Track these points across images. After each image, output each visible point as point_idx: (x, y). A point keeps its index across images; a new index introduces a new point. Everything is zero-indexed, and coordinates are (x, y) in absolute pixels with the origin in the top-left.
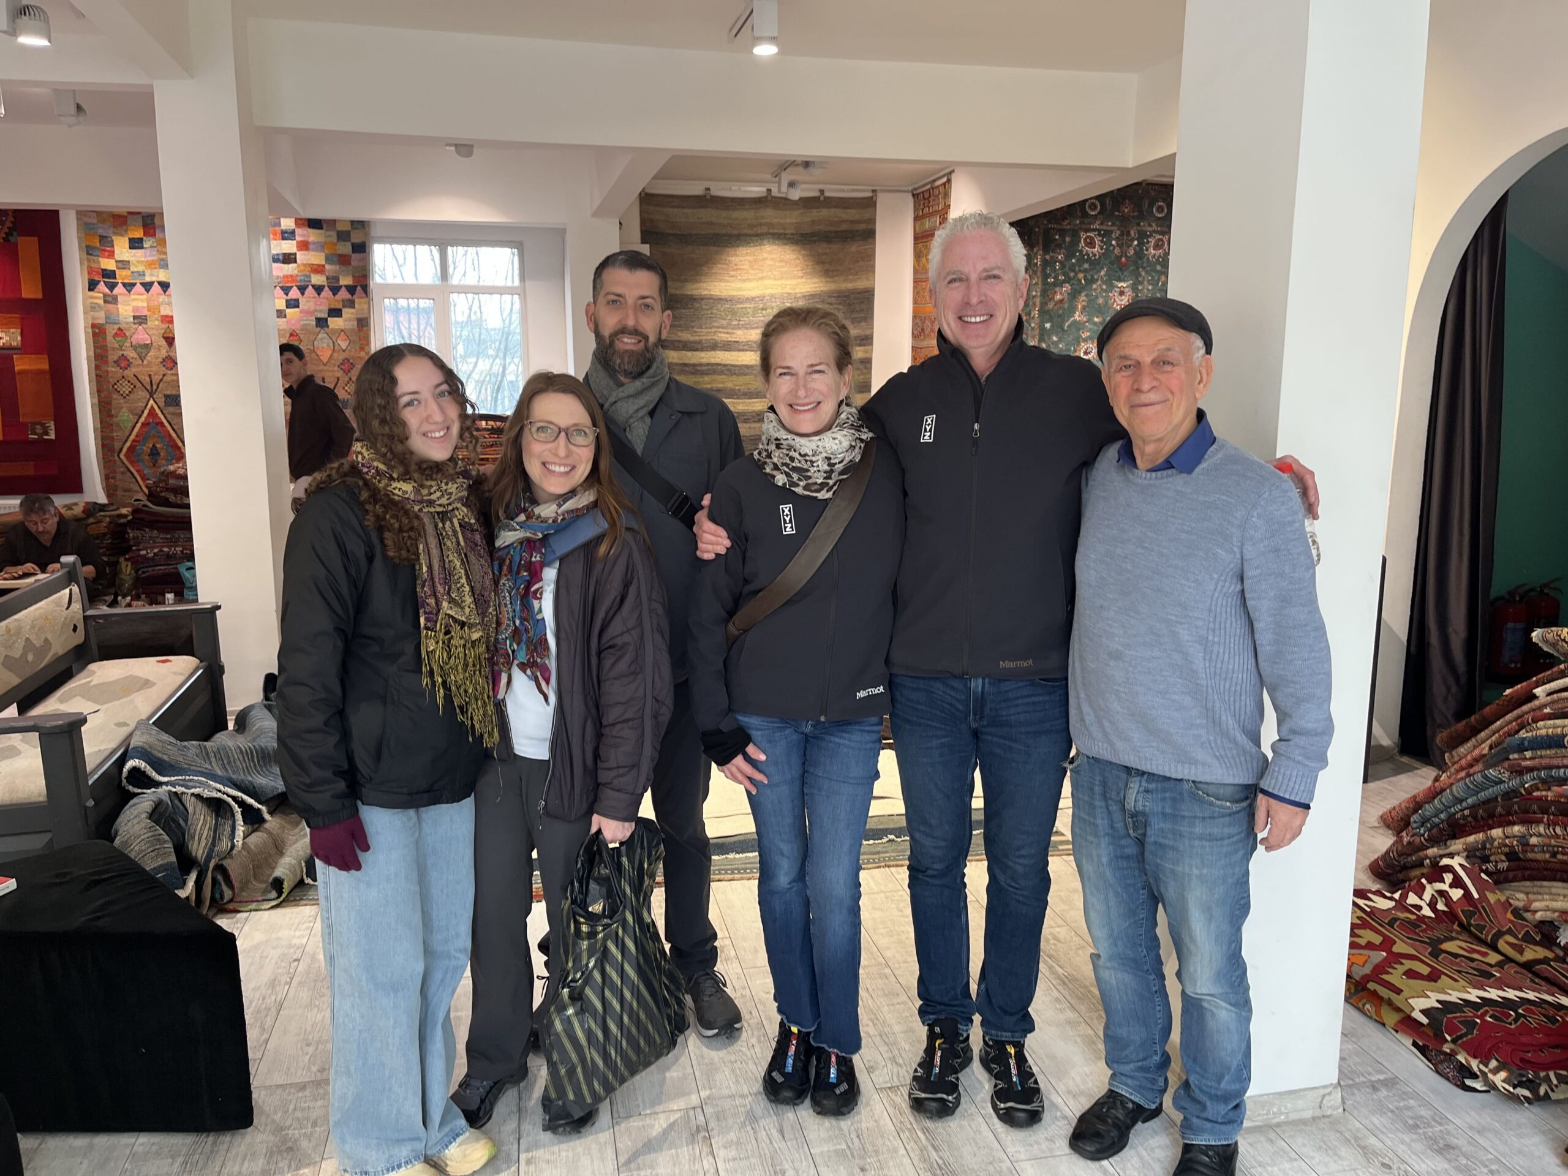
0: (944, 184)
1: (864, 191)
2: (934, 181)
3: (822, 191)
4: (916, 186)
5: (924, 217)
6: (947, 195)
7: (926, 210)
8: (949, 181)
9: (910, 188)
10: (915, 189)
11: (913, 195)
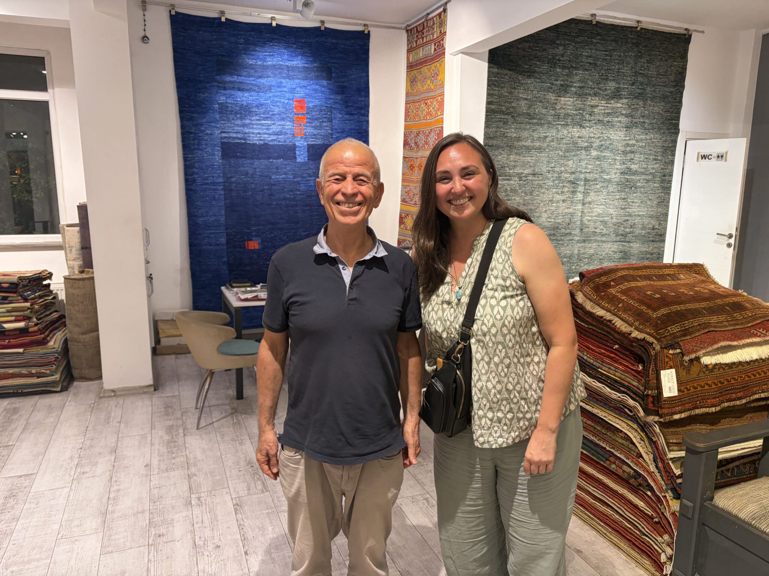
0: (440, 15)
1: (356, 24)
2: (428, 14)
3: (323, 22)
4: (409, 23)
5: (418, 47)
6: (442, 24)
7: (420, 41)
8: (445, 11)
9: (404, 26)
10: (408, 26)
11: (407, 31)
